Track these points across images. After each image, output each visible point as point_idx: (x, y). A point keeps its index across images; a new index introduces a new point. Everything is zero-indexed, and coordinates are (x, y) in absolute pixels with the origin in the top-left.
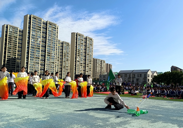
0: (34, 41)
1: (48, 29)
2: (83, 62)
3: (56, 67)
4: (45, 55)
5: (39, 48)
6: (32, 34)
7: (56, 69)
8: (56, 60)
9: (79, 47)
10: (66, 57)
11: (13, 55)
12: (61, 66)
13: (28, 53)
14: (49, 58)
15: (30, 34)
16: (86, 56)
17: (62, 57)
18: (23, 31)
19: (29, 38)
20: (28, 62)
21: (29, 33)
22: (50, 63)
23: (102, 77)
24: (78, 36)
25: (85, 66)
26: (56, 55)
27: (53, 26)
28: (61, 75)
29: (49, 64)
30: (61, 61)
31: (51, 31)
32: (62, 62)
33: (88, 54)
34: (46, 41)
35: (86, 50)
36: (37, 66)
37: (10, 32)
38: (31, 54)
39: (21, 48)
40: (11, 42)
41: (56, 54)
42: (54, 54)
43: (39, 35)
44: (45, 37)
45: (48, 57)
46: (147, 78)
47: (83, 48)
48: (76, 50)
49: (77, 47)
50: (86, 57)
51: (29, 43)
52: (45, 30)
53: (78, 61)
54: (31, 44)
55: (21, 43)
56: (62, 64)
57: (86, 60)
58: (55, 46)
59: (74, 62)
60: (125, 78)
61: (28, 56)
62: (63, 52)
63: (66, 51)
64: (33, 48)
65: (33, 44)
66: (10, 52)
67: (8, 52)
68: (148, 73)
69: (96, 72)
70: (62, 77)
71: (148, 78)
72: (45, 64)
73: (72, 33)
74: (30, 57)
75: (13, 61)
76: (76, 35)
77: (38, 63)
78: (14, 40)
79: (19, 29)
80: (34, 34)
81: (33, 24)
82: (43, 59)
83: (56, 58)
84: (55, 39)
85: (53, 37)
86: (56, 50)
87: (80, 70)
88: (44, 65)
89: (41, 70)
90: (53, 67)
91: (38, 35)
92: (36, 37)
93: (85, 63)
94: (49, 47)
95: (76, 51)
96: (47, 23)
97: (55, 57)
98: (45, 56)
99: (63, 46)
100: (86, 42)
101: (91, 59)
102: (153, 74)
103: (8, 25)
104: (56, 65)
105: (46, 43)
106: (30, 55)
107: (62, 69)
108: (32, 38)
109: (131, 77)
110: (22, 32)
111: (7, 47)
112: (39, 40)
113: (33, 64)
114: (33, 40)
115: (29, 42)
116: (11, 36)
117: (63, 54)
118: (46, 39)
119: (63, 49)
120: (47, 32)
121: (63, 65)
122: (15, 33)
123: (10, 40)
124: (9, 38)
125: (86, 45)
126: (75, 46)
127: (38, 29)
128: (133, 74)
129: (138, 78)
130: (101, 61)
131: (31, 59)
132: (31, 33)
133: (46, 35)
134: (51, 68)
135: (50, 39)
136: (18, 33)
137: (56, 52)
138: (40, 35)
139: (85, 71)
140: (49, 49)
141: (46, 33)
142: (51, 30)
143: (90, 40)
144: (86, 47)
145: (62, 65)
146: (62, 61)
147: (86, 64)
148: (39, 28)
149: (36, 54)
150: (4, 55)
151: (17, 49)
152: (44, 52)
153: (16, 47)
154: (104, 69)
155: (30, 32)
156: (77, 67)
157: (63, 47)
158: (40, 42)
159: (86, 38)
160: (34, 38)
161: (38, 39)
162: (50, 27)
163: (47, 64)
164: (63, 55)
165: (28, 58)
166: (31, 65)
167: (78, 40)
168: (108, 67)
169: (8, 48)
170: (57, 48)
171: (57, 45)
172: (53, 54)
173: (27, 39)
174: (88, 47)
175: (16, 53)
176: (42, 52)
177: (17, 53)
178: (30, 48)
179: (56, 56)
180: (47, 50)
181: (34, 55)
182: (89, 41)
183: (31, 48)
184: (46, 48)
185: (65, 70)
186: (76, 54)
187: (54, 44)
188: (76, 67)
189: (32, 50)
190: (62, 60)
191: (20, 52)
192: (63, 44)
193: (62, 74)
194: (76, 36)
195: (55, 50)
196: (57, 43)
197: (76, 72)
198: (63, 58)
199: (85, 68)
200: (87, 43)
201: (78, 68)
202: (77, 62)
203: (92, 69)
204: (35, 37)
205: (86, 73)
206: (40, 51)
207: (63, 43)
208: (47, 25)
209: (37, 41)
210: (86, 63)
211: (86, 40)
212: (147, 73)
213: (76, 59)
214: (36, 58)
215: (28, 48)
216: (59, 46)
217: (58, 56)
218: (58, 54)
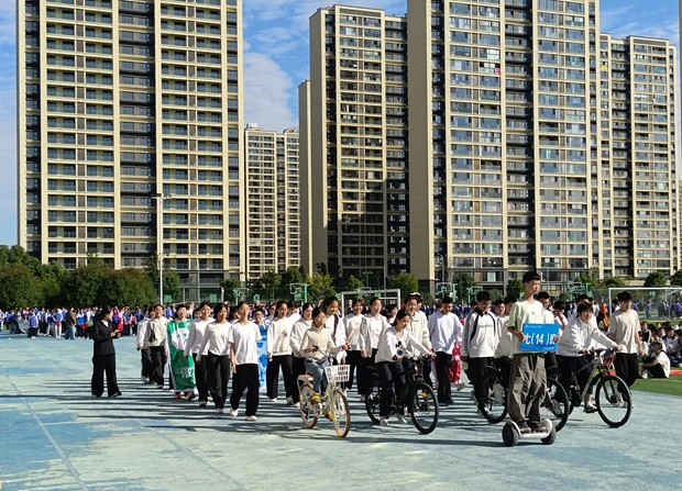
0: (464, 69)
3: (595, 202)
4: (531, 138)
5: (494, 107)
6: (454, 33)
7: (595, 216)
8: (594, 164)
10: (652, 132)
11: (367, 162)
12: (624, 194)
13: (440, 142)
14: (552, 157)
15: (442, 36)
17: (623, 136)
18: (404, 25)
19: (439, 57)
20: (444, 190)
21: (439, 28)
22: (563, 184)
26: (593, 130)
28: (625, 253)
29: (556, 193)
30: (623, 166)
32: (628, 169)
34: (529, 57)
36: (489, 208)
37: (346, 46)
38: (454, 147)
39: (406, 122)
40: (352, 98)
41: (593, 123)
42: (583, 127)
43: (489, 32)
44: (521, 31)
45: (549, 147)
51: (439, 86)
54: (453, 90)
55: (399, 91)
56: (629, 184)
58: (581, 74)
61: (443, 161)
62: (633, 102)
63: (651, 98)
64: (464, 107)
65: (463, 86)
66: (352, 152)
67: (344, 152)
70: (631, 262)
72: (532, 193)
74: (454, 161)
75: (369, 196)
77: (497, 192)
78: (366, 80)
79: (384, 19)
80: (463, 28)
82: (523, 168)
83: (594, 149)
84: (582, 32)
85: (568, 23)
86: (593, 96)
88: (530, 200)
89: (513, 232)
90: (577, 204)
91: (484, 27)
92: (475, 42)
94: (547, 92)
97: (590, 143)
98: (529, 148)
99: (628, 67)
103: (333, 10)
104: (595, 192)
105: (528, 66)
106: (449, 154)
107: (629, 210)
108: (457, 54)
110: (403, 30)
111: (339, 124)
112: (493, 56)
113: (468, 198)
114: (458, 66)
115: (442, 76)
116: (351, 64)
117: (629, 116)
118: (530, 45)
119: (628, 86)
122: (367, 44)
123: (351, 86)
124: (343, 75)
131: (455, 175)
132: (448, 27)
133: (530, 17)
134: (568, 215)
135: (554, 38)
136: (383, 39)
137: (593, 111)
138: (494, 29)
140: (551, 102)
141: (527, 10)
145: (629, 189)
146: (629, 164)
149: (482, 142)
150: (329, 171)
151: (384, 126)
152: (522, 126)
153: (378, 120)
155: (442, 20)
157: (627, 73)
158: (498, 66)
160: (463, 54)
161: (484, 53)
163: (542, 192)
164: (628, 125)
165: (440, 170)
166: (462, 210)
169: (342, 128)
170: (593, 85)
171: (593, 70)
172: (575, 129)
173: (430, 64)
175: (378, 153)
176: (512, 123)
177: (384, 148)
178: (448, 113)
179: (594, 138)
180: (541, 111)
181: (469, 148)
183: (452, 110)
184: (530, 98)
185: (649, 219)
187: (575, 67)
189: (461, 122)
190: (630, 156)
191: (400, 144)
192: (628, 57)
193: (631, 243)
195: (583, 100)
196: (593, 58)
198: (634, 140)
204: (470, 44)
206: (498, 121)
207: (627, 47)
209: (482, 65)
214: (483, 162)
215: (440, 112)
216: (604, 74)
217: (605, 134)
218: (606, 124)
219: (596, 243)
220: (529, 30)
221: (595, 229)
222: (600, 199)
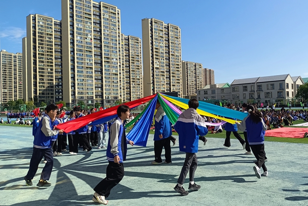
0: (80, 39)
1: (102, 16)
2: (165, 69)
3: (120, 81)
4: (102, 61)
5: (90, 51)
6: (77, 28)
7: (120, 85)
8: (120, 70)
9: (157, 44)
10: (136, 62)
11: (48, 65)
12: (128, 79)
13: (73, 60)
14: (108, 67)
15: (73, 28)
16: (169, 58)
17: (128, 63)
18: (61, 23)
19: (73, 34)
20: (74, 75)
21: (72, 26)
22: (111, 75)
23: (202, 93)
24: (153, 24)
25: (170, 76)
26: (120, 60)
27: (111, 11)
28: (129, 95)
29: (109, 78)
31: (108, 19)
32: (129, 72)
33: (172, 55)
34: (101, 38)
35: (169, 49)
36: (89, 81)
37: (40, 27)
38: (77, 62)
39: (61, 53)
40: (42, 44)
41: (120, 58)
42: (117, 59)
43: (88, 29)
44: (98, 30)
45: (107, 65)
46: (284, 89)
47: (164, 44)
48: (152, 50)
49: (154, 43)
50: (169, 61)
51: (73, 43)
52: (98, 18)
53: (157, 68)
54: (77, 45)
55: (59, 43)
57: (171, 66)
58: (116, 44)
59: (150, 70)
60: (244, 92)
61: (74, 66)
62: (130, 54)
63: (135, 53)
64: (81, 51)
65: (80, 44)
66: (42, 62)
67: (39, 61)
68: (286, 81)
69: (188, 85)
70: (130, 98)
71: (287, 90)
72: (102, 77)
73: (142, 20)
74: (77, 67)
75: (48, 76)
76: (149, 22)
77: (91, 77)
78: (47, 39)
79: (53, 20)
80: (80, 26)
81: (78, 10)
82: (99, 70)
83: (120, 66)
84: (116, 33)
85: (112, 29)
86: (119, 51)
87: (162, 83)
88: (102, 79)
89: (97, 89)
90: (115, 81)
91: (87, 27)
92: (84, 31)
93: (169, 72)
94: (106, 48)
95: (153, 52)
96: (100, 6)
97: (119, 64)
98: (101, 64)
99: (129, 44)
100: (168, 33)
101: (178, 63)
102: (295, 82)
103: (35, 15)
104: (120, 78)
105: (100, 40)
106: (76, 64)
107: (130, 83)
108: (78, 34)
109: (254, 91)
110: (60, 25)
111: (37, 52)
112: (89, 36)
113: (82, 78)
114: (79, 38)
115: (73, 40)
116: (42, 33)
117: (129, 57)
118: (101, 34)
119: (129, 49)
120: (101, 22)
121: (131, 78)
122: (48, 28)
123: (42, 41)
124: (39, 36)
125: (169, 39)
126: (150, 42)
127: (86, 18)
128: (258, 84)
129: (268, 91)
130: (195, 66)
131: (78, 71)
132: (75, 26)
133: (101, 26)
134: (113, 84)
135: (108, 33)
136: (53, 27)
137: (120, 55)
138: (90, 28)
139: (170, 84)
140: (107, 51)
141: (100, 24)
142: (108, 17)
143: (175, 30)
144: (169, 42)
145: (129, 77)
147: (171, 72)
148: (87, 16)
149: (86, 61)
150: (34, 68)
151: (54, 54)
152: (99, 58)
153: (52, 52)
154: (201, 78)
155: (73, 23)
156: (155, 80)
158: (91, 39)
159: (168, 27)
160: (80, 34)
161: (87, 35)
162: (105, 12)
163: (105, 77)
164: (129, 60)
165: (73, 69)
166: (80, 81)
167: (154, 32)
168: (208, 74)
169: (39, 54)
170: (119, 48)
171: (119, 44)
172: (115, 60)
173: (70, 36)
174: (172, 43)
175: (52, 62)
176: (96, 56)
177: (54, 61)
178: (76, 52)
179: (120, 62)
180: (105, 54)
181: (82, 63)
182: (172, 31)
184: (101, 50)
185: (135, 86)
186: (152, 56)
187: (114, 42)
188: (154, 78)
189: (80, 55)
190: (130, 68)
191: (60, 60)
192: (129, 41)
193: (130, 92)
194: (150, 25)
195: (117, 52)
196: (119, 40)
197: (154, 88)
198: (131, 64)
199: (170, 79)
200: (170, 35)
201: (157, 80)
202: (155, 70)
203: (181, 81)
204: (82, 32)
205: (172, 88)
206: (92, 55)
207: (129, 38)
208: (100, 10)
209: (86, 38)
210: (170, 70)
211: (168, 30)
212: (284, 80)
213: (153, 65)
214: (87, 67)
215: (73, 51)
216: (122, 45)
217: (123, 62)
218: (123, 59)
219: (121, 92)
220: (101, 30)
221: (120, 88)
222: (122, 80)
